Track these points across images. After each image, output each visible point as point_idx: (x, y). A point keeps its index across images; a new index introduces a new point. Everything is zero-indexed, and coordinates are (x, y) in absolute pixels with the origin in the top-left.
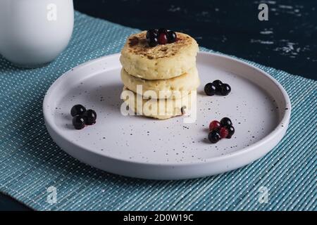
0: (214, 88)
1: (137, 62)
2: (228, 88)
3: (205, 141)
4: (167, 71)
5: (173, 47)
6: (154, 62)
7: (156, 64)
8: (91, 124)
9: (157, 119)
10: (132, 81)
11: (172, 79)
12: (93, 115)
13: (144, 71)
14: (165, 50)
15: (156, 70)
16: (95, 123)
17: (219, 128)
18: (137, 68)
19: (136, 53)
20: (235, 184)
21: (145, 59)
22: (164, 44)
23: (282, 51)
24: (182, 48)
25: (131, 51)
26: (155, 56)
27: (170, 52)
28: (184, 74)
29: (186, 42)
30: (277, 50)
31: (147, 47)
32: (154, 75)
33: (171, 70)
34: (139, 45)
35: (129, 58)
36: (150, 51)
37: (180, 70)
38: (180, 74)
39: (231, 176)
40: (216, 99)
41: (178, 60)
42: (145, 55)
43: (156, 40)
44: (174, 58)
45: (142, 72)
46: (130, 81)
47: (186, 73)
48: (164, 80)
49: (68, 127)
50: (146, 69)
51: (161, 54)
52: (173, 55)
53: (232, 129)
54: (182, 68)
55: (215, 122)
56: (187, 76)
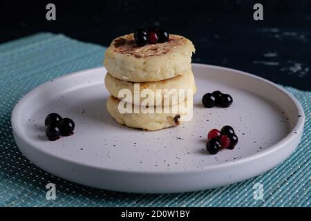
0: (213, 98)
1: (123, 62)
2: (229, 99)
3: (202, 152)
4: (157, 71)
5: (165, 46)
6: (142, 60)
7: (144, 63)
8: (68, 135)
9: (146, 130)
10: (117, 85)
11: (164, 81)
12: (71, 125)
13: (130, 71)
14: (155, 49)
15: (144, 70)
16: (72, 133)
17: (219, 137)
18: (122, 68)
19: (122, 52)
20: (240, 200)
21: (132, 58)
22: (155, 44)
23: (289, 71)
24: (175, 47)
25: (116, 51)
26: (143, 55)
27: (160, 51)
28: (178, 77)
29: (180, 42)
30: (283, 69)
31: (134, 47)
32: (142, 76)
33: (162, 70)
34: (126, 45)
35: (114, 59)
36: (138, 51)
37: (173, 72)
38: (173, 76)
39: (235, 192)
40: (215, 111)
41: (170, 59)
42: (132, 54)
43: (145, 38)
44: (166, 56)
45: (128, 73)
46: (114, 85)
47: (180, 75)
48: (154, 82)
49: (40, 138)
50: (133, 69)
51: (150, 53)
52: (165, 53)
53: (235, 138)
54: (175, 69)
55: (214, 131)
56: (181, 79)
